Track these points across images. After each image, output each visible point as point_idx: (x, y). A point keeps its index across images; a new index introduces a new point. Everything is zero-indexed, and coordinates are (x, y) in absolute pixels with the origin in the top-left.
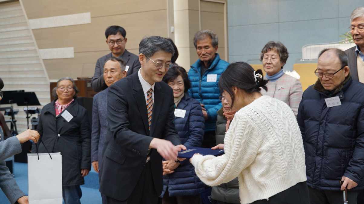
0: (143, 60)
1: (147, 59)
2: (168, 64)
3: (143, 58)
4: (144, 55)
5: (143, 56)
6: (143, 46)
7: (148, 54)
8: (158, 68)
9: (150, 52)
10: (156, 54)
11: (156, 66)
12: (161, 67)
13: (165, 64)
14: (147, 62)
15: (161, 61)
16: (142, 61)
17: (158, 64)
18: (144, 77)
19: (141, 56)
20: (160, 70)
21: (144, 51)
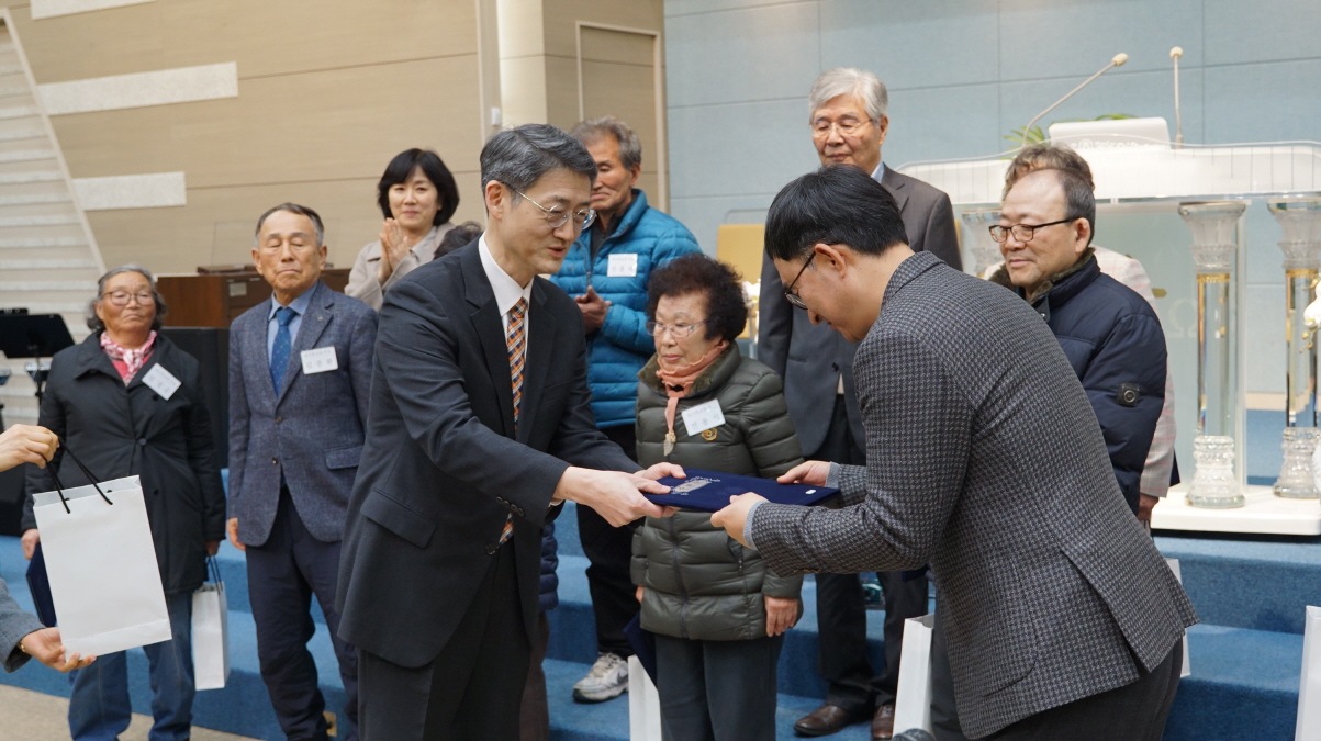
0: (498, 202)
1: (514, 199)
2: (582, 214)
3: (497, 195)
4: (503, 186)
5: (499, 188)
6: (499, 155)
7: (519, 179)
8: (553, 225)
9: (524, 172)
10: (545, 177)
11: (546, 219)
12: (563, 222)
13: (575, 212)
14: (513, 207)
15: (562, 201)
16: (495, 208)
17: (554, 212)
18: (502, 259)
19: (494, 191)
20: (559, 234)
21: (502, 173)
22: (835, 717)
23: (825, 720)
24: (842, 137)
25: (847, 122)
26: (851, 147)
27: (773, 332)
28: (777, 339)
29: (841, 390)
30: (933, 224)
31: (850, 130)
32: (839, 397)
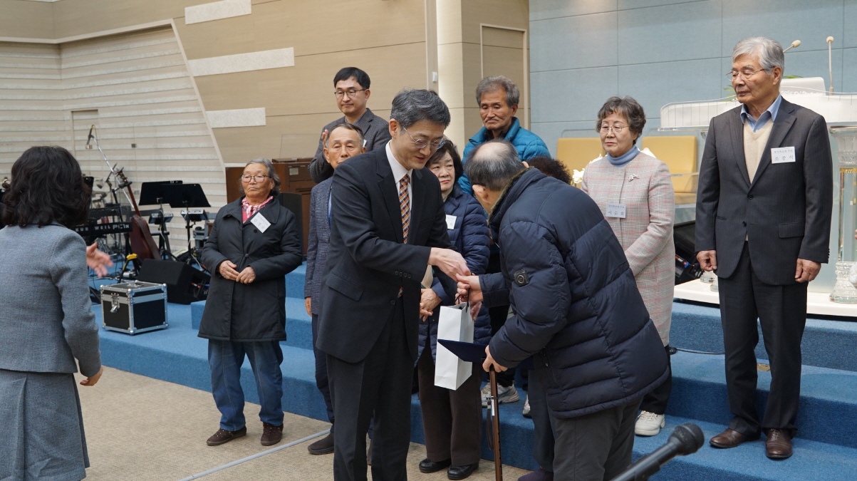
0: (395, 129)
2: (436, 142)
3: (395, 126)
4: (398, 123)
5: (396, 123)
6: (398, 106)
8: (419, 147)
11: (415, 144)
13: (432, 141)
14: (401, 134)
15: (424, 136)
16: (393, 132)
17: (418, 142)
19: (393, 124)
21: (397, 116)
22: (735, 436)
23: (730, 439)
24: (744, 81)
25: (747, 71)
26: (748, 87)
27: (706, 200)
28: (709, 205)
29: (747, 239)
30: (811, 136)
31: (748, 76)
32: (746, 242)
